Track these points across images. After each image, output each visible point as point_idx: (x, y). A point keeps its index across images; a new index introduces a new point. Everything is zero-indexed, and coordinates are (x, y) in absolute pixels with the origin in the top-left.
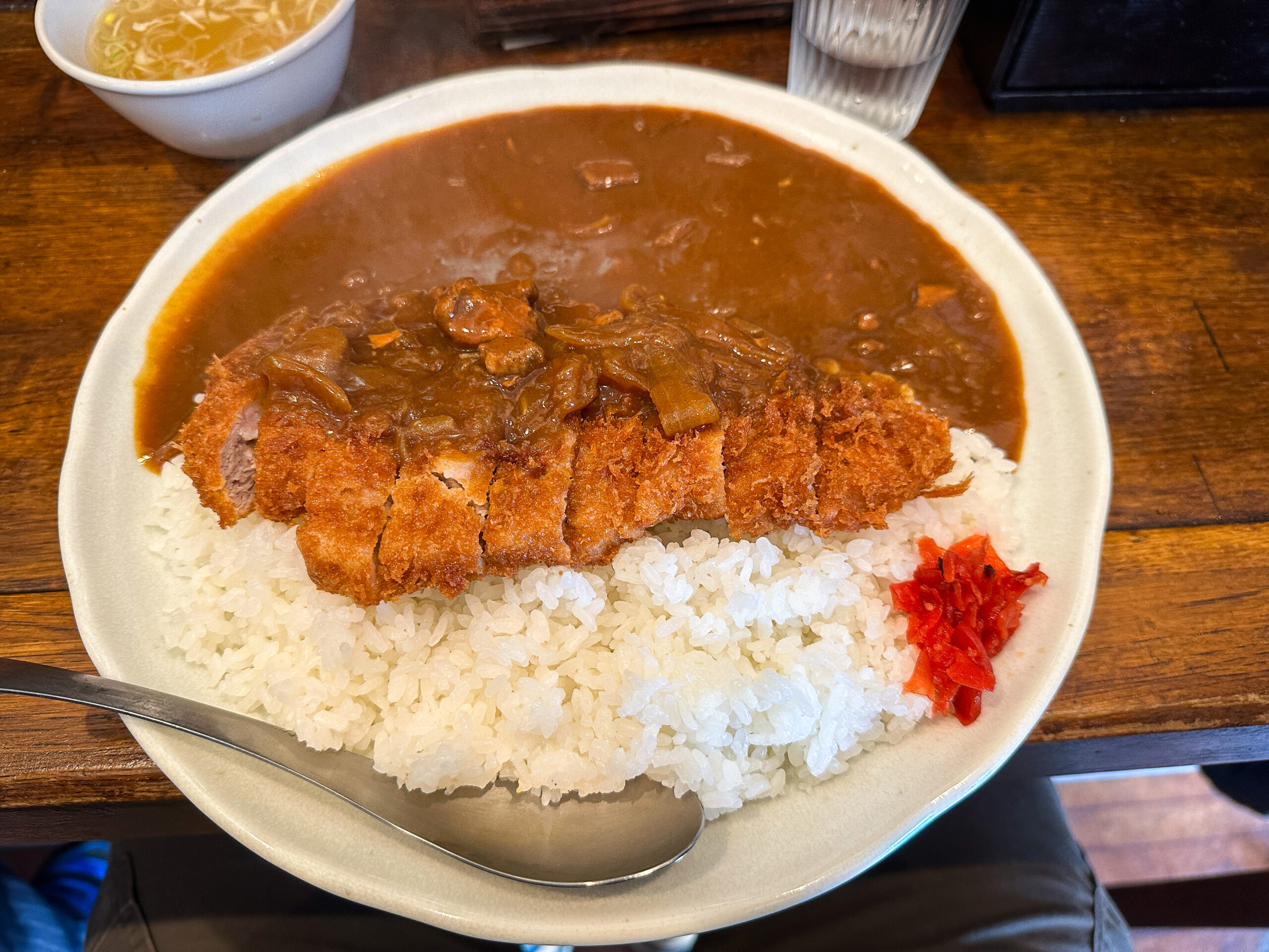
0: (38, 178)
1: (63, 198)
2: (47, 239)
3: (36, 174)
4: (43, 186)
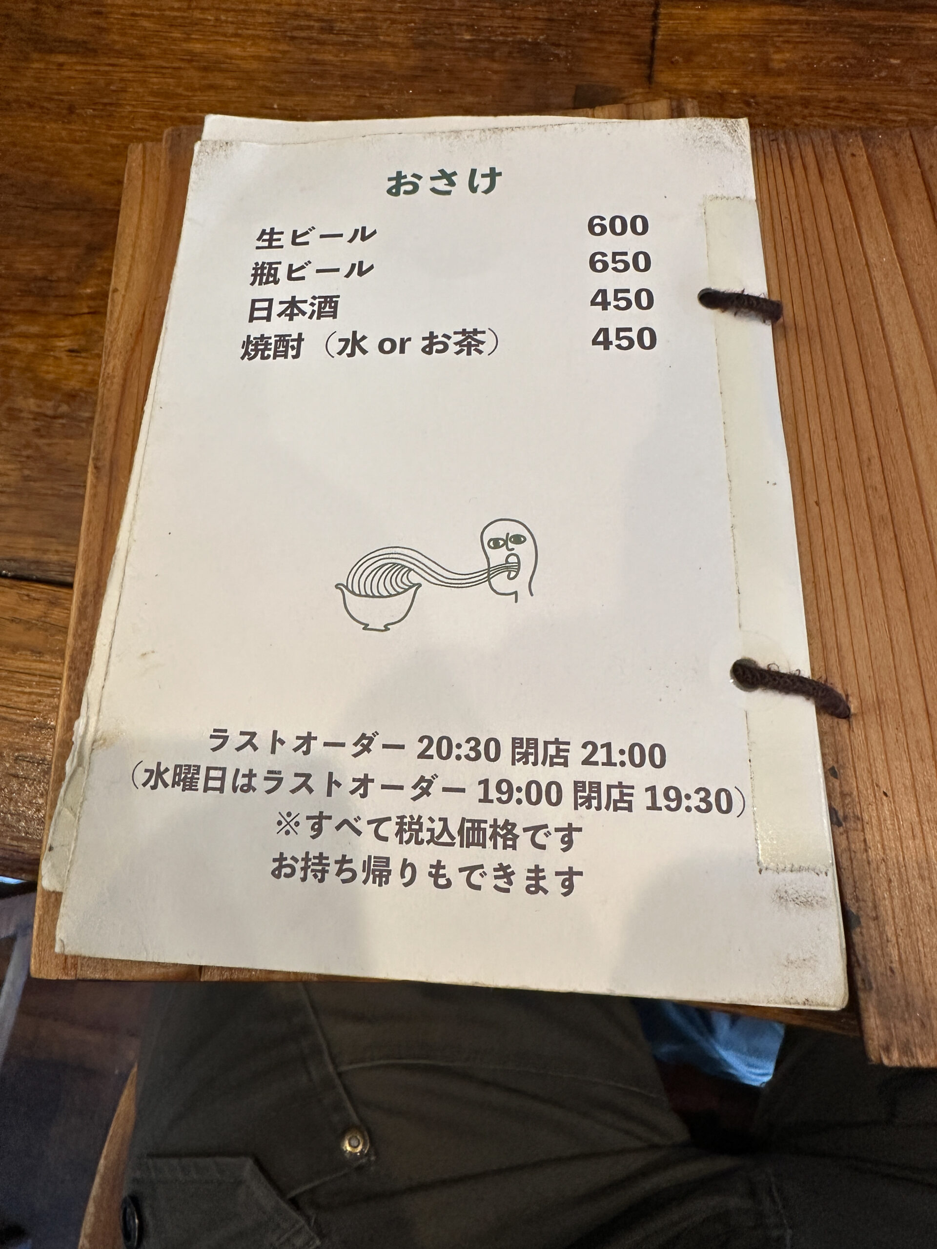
1: (145, 23)
2: (122, 80)
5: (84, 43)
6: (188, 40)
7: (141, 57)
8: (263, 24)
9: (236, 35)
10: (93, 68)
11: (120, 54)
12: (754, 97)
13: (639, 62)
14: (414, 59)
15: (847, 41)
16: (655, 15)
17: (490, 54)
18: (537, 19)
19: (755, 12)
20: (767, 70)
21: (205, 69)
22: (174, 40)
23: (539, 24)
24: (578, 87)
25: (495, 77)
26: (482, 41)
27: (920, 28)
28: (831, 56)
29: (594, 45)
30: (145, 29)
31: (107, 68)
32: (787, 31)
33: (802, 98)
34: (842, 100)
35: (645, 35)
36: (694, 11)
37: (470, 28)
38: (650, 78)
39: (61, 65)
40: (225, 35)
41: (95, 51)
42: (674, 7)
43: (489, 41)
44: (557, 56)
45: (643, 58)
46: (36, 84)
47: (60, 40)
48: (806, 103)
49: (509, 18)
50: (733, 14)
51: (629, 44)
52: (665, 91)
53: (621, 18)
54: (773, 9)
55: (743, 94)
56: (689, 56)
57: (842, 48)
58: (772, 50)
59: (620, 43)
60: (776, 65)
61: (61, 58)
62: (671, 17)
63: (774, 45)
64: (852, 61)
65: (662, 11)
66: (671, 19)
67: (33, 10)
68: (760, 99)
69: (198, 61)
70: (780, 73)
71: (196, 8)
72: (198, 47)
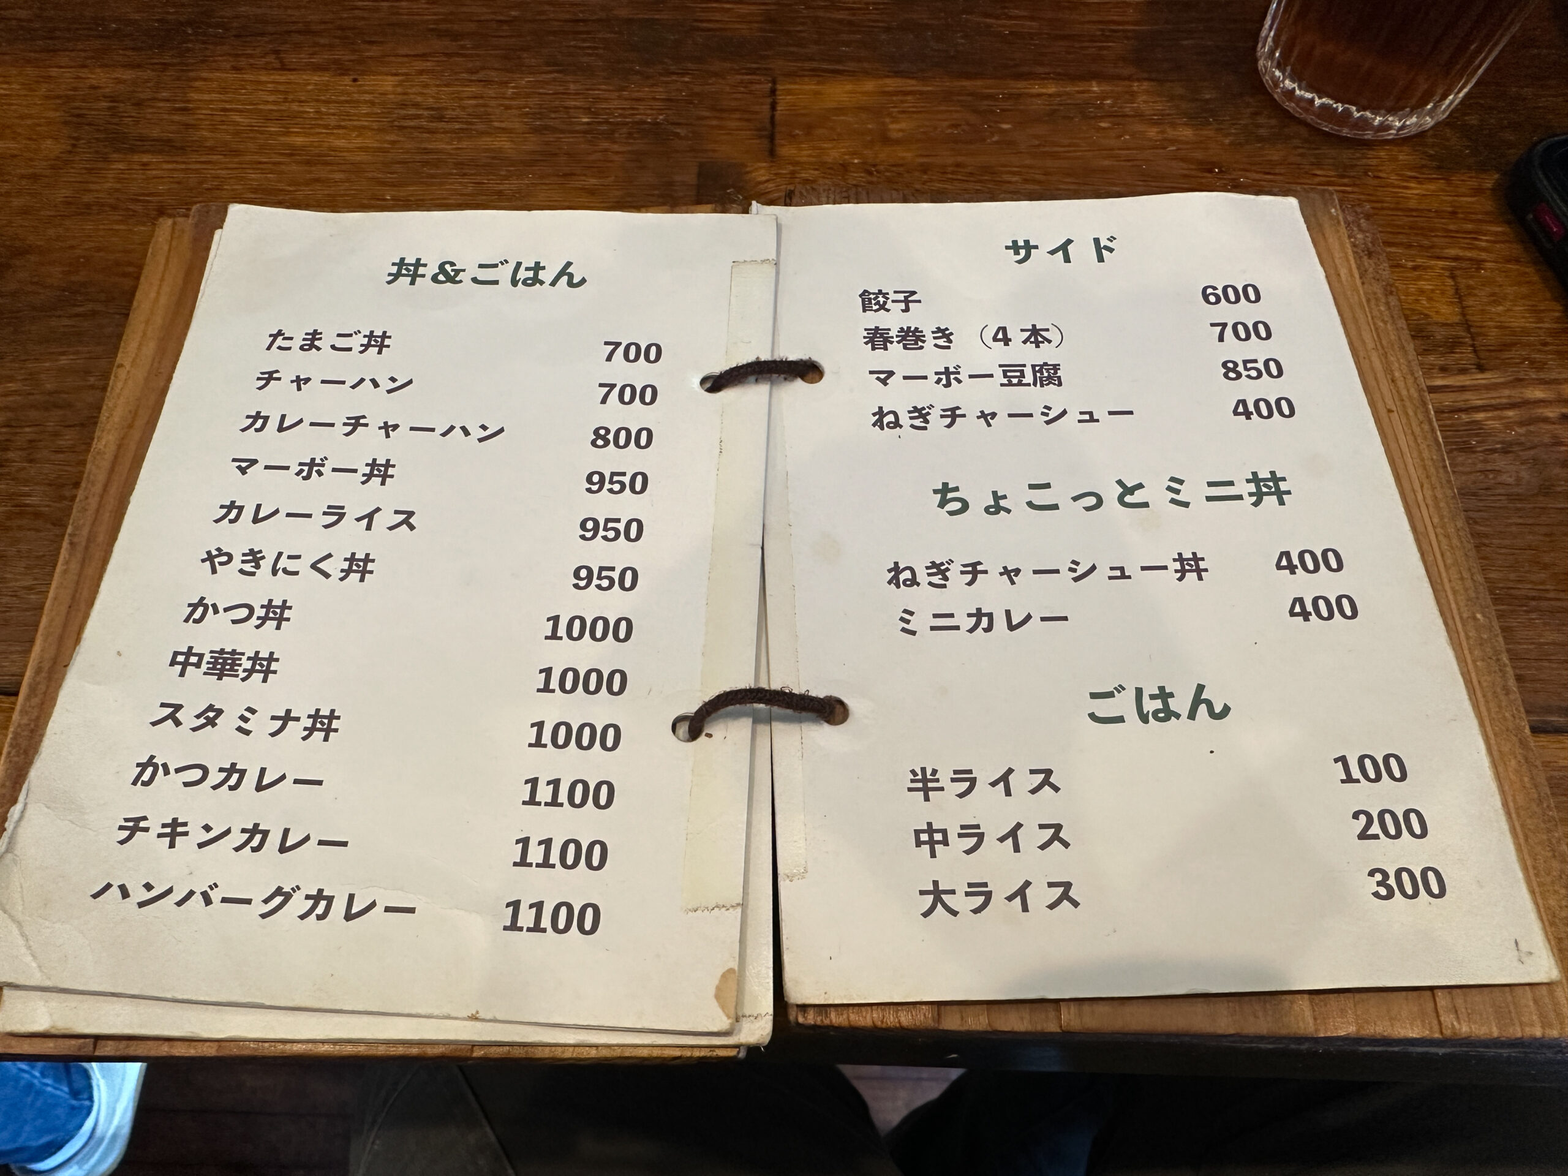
5: (169, 140)
6: (287, 134)
7: (236, 153)
8: (367, 115)
9: (339, 127)
10: (183, 166)
11: (212, 150)
12: (874, 166)
13: (760, 137)
14: (532, 143)
15: (959, 109)
16: (773, 92)
17: (609, 136)
18: (655, 99)
19: (870, 85)
20: (886, 140)
21: (308, 163)
22: (271, 134)
23: (658, 104)
24: (701, 166)
25: (616, 158)
26: (599, 123)
27: (1025, 94)
28: (946, 123)
29: (714, 123)
30: (238, 124)
31: (198, 166)
32: (902, 102)
33: (922, 165)
34: (958, 165)
35: (766, 108)
36: (809, 86)
37: (588, 111)
38: (772, 153)
39: (145, 164)
40: (326, 127)
41: (182, 148)
42: (790, 83)
43: (607, 122)
44: (677, 135)
45: (764, 133)
46: (118, 186)
47: (142, 139)
48: (925, 169)
49: (626, 99)
50: (849, 87)
51: (748, 120)
52: (789, 164)
53: (739, 96)
54: (888, 81)
55: (864, 163)
56: (809, 129)
57: (955, 116)
58: (887, 120)
59: (740, 119)
60: (895, 135)
61: (146, 158)
62: (789, 92)
63: (889, 115)
64: (966, 128)
65: (779, 87)
66: (789, 95)
67: (109, 108)
68: (882, 168)
69: (299, 155)
70: (897, 142)
71: (293, 101)
72: (299, 140)
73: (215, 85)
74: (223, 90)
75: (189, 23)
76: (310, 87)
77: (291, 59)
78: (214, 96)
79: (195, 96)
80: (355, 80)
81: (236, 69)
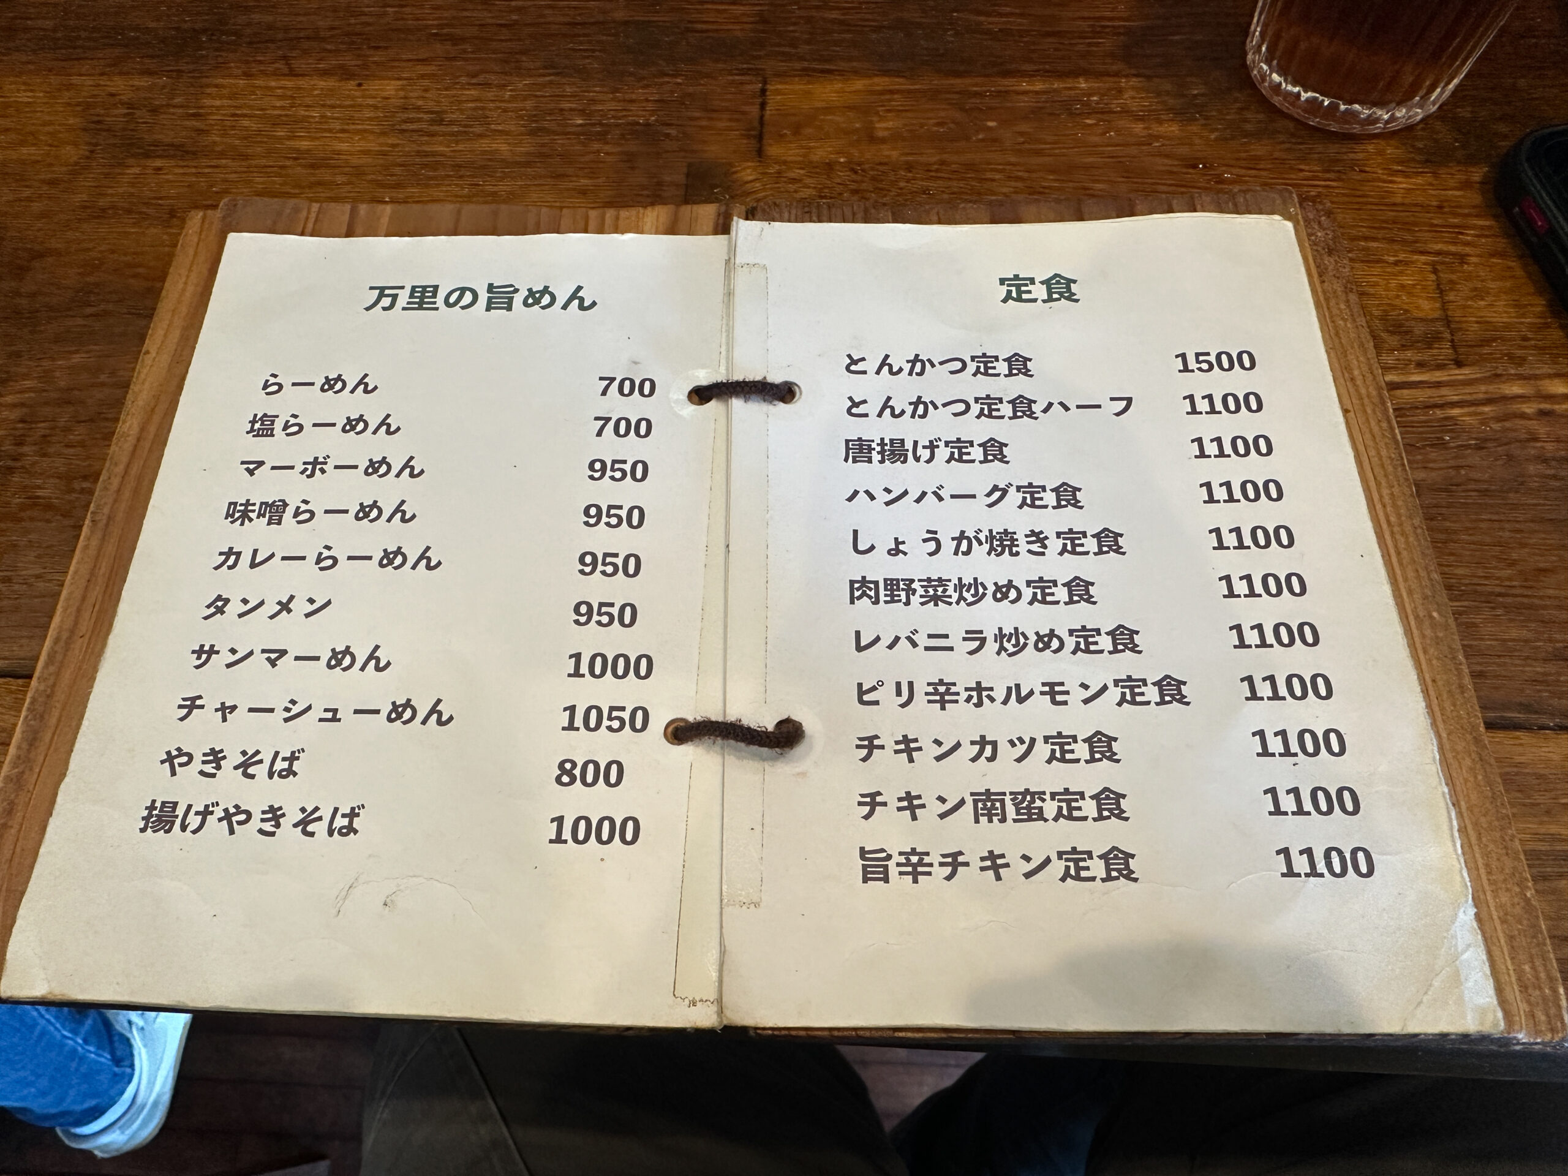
0: (209, 91)
1: (246, 123)
2: (226, 181)
3: (208, 86)
4: (218, 103)
5: (182, 146)
6: (294, 138)
7: (246, 157)
8: (370, 119)
9: (343, 131)
10: (194, 170)
11: (222, 155)
12: (859, 165)
13: (748, 137)
14: (527, 146)
15: (947, 107)
16: (763, 91)
17: (602, 137)
18: (647, 100)
19: (859, 84)
20: (872, 139)
21: (312, 166)
22: (280, 138)
23: (650, 106)
24: (690, 165)
25: (609, 159)
26: (594, 125)
27: (1012, 91)
28: (932, 121)
29: (704, 123)
30: (246, 128)
31: (207, 170)
32: (890, 100)
33: (907, 162)
34: (943, 163)
35: (755, 110)
36: (798, 86)
37: (582, 112)
38: (760, 152)
39: (160, 169)
40: (330, 131)
41: (194, 153)
42: (781, 83)
43: (601, 124)
44: (668, 135)
45: (752, 133)
46: (132, 190)
47: (156, 144)
48: (909, 167)
49: (619, 101)
50: (838, 86)
51: (738, 120)
52: (775, 163)
53: (729, 96)
54: (876, 80)
55: (849, 162)
56: (797, 130)
57: (943, 114)
58: (875, 119)
59: (730, 120)
60: (880, 134)
61: (158, 163)
62: (778, 92)
63: (877, 113)
64: (952, 126)
65: (768, 87)
66: (778, 95)
67: (125, 115)
68: (866, 166)
69: (303, 159)
70: (883, 141)
71: (300, 105)
72: (305, 144)
73: (225, 91)
74: (233, 96)
75: (204, 31)
76: (316, 92)
77: (299, 64)
78: (226, 102)
79: (207, 102)
80: (360, 85)
81: (248, 75)
